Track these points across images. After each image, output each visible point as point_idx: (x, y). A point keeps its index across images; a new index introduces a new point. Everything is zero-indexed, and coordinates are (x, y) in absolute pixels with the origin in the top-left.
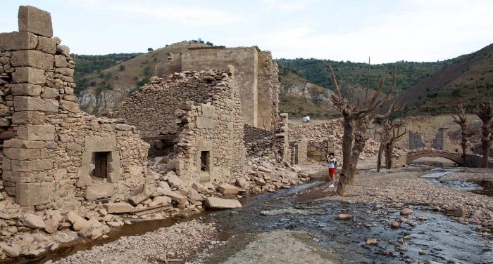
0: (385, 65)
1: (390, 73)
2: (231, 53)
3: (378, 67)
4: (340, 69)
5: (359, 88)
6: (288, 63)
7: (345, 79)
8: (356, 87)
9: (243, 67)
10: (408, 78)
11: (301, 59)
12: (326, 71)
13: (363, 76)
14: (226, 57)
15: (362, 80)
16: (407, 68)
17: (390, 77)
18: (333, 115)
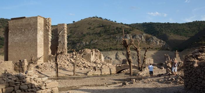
0: (186, 23)
1: (189, 27)
2: (28, 20)
3: (183, 24)
4: (163, 27)
5: (172, 35)
6: (139, 25)
7: (165, 31)
8: (170, 35)
9: (33, 26)
10: (198, 29)
11: (146, 23)
12: (157, 28)
13: (175, 29)
14: (26, 22)
15: (174, 31)
16: (198, 24)
17: (189, 29)
18: (155, 48)
